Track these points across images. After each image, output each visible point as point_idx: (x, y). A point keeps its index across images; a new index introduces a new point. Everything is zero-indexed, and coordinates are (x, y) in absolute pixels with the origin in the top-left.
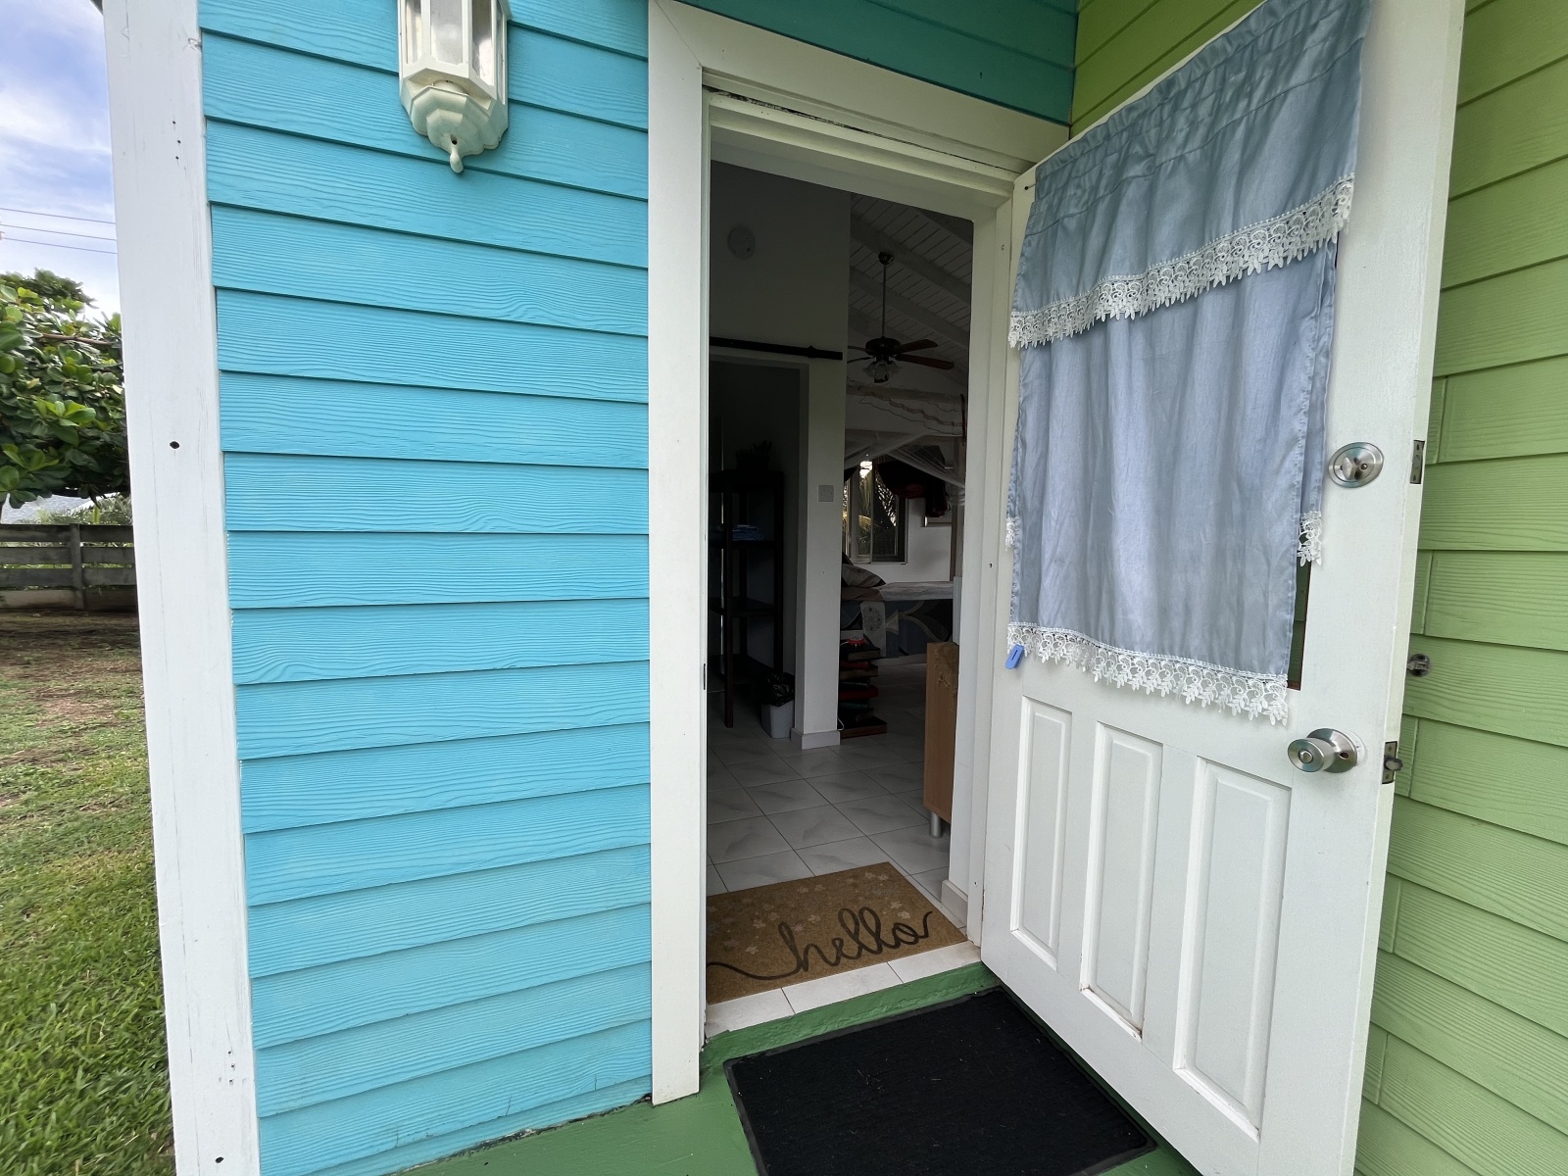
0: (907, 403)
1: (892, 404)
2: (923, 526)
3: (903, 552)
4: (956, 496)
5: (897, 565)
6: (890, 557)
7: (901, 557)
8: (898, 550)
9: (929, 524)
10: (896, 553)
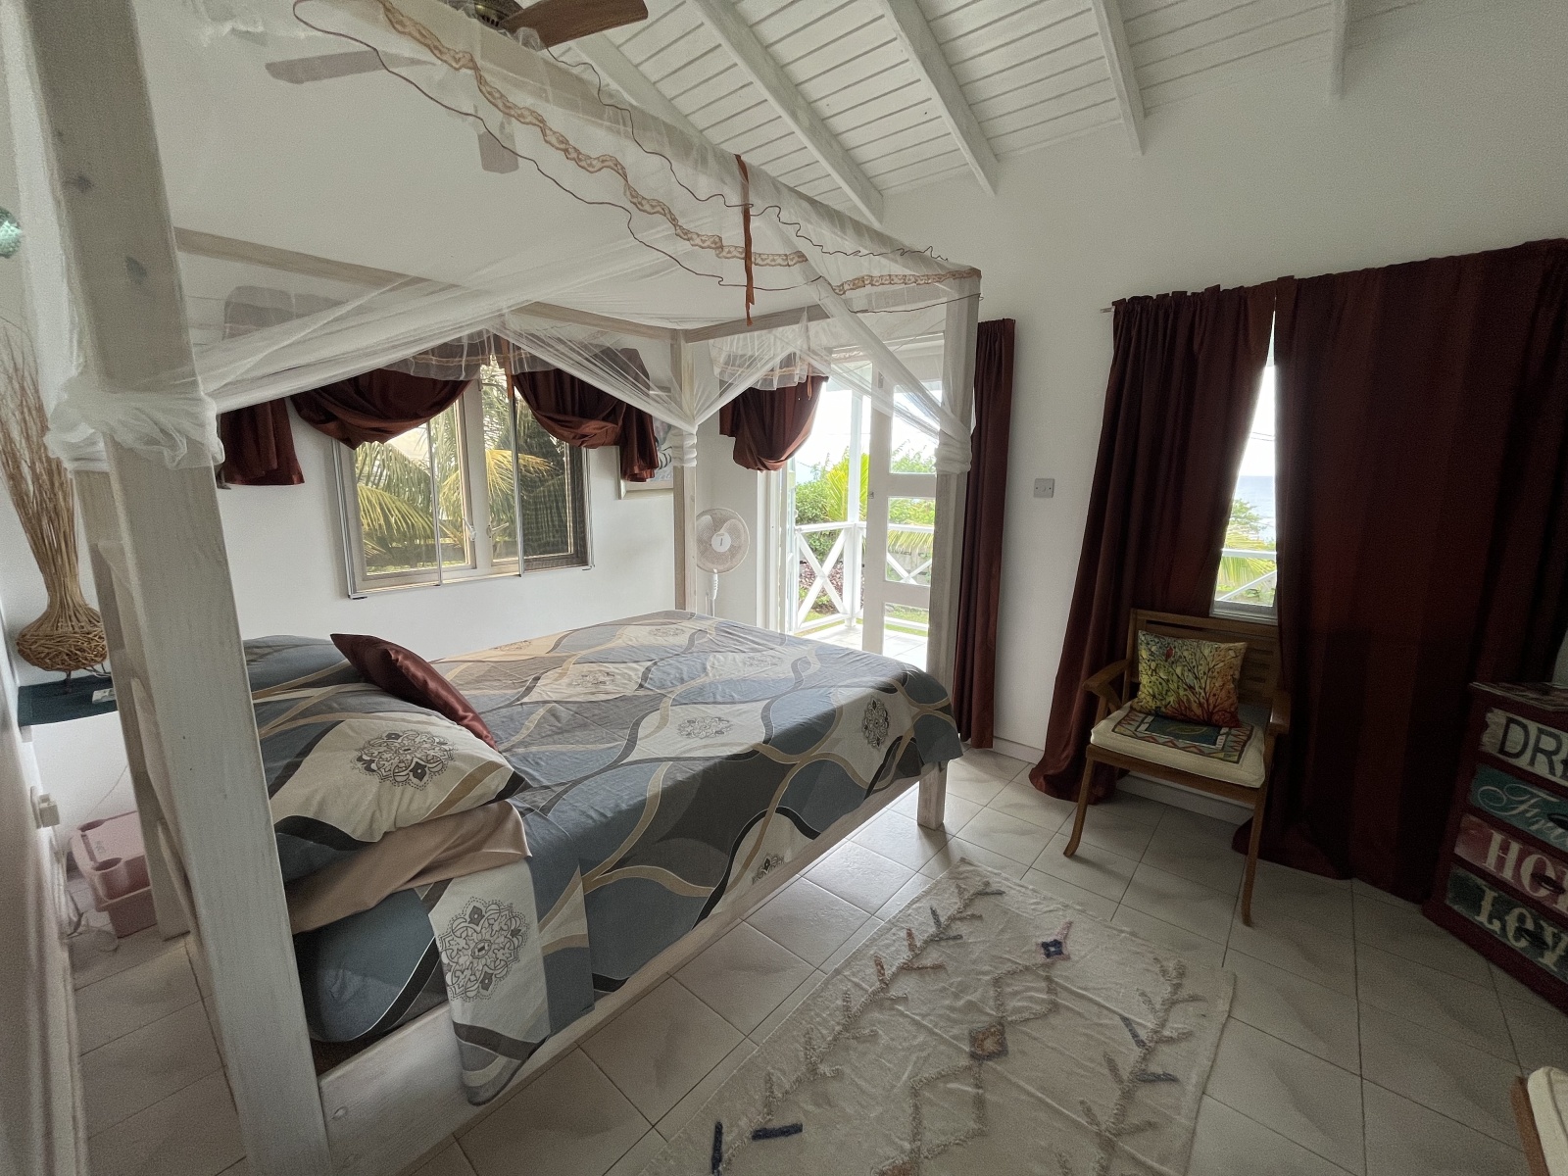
2: (619, 497)
3: (584, 546)
4: (681, 447)
5: (577, 571)
6: (559, 558)
7: (581, 558)
8: (575, 544)
9: (628, 492)
10: (571, 549)
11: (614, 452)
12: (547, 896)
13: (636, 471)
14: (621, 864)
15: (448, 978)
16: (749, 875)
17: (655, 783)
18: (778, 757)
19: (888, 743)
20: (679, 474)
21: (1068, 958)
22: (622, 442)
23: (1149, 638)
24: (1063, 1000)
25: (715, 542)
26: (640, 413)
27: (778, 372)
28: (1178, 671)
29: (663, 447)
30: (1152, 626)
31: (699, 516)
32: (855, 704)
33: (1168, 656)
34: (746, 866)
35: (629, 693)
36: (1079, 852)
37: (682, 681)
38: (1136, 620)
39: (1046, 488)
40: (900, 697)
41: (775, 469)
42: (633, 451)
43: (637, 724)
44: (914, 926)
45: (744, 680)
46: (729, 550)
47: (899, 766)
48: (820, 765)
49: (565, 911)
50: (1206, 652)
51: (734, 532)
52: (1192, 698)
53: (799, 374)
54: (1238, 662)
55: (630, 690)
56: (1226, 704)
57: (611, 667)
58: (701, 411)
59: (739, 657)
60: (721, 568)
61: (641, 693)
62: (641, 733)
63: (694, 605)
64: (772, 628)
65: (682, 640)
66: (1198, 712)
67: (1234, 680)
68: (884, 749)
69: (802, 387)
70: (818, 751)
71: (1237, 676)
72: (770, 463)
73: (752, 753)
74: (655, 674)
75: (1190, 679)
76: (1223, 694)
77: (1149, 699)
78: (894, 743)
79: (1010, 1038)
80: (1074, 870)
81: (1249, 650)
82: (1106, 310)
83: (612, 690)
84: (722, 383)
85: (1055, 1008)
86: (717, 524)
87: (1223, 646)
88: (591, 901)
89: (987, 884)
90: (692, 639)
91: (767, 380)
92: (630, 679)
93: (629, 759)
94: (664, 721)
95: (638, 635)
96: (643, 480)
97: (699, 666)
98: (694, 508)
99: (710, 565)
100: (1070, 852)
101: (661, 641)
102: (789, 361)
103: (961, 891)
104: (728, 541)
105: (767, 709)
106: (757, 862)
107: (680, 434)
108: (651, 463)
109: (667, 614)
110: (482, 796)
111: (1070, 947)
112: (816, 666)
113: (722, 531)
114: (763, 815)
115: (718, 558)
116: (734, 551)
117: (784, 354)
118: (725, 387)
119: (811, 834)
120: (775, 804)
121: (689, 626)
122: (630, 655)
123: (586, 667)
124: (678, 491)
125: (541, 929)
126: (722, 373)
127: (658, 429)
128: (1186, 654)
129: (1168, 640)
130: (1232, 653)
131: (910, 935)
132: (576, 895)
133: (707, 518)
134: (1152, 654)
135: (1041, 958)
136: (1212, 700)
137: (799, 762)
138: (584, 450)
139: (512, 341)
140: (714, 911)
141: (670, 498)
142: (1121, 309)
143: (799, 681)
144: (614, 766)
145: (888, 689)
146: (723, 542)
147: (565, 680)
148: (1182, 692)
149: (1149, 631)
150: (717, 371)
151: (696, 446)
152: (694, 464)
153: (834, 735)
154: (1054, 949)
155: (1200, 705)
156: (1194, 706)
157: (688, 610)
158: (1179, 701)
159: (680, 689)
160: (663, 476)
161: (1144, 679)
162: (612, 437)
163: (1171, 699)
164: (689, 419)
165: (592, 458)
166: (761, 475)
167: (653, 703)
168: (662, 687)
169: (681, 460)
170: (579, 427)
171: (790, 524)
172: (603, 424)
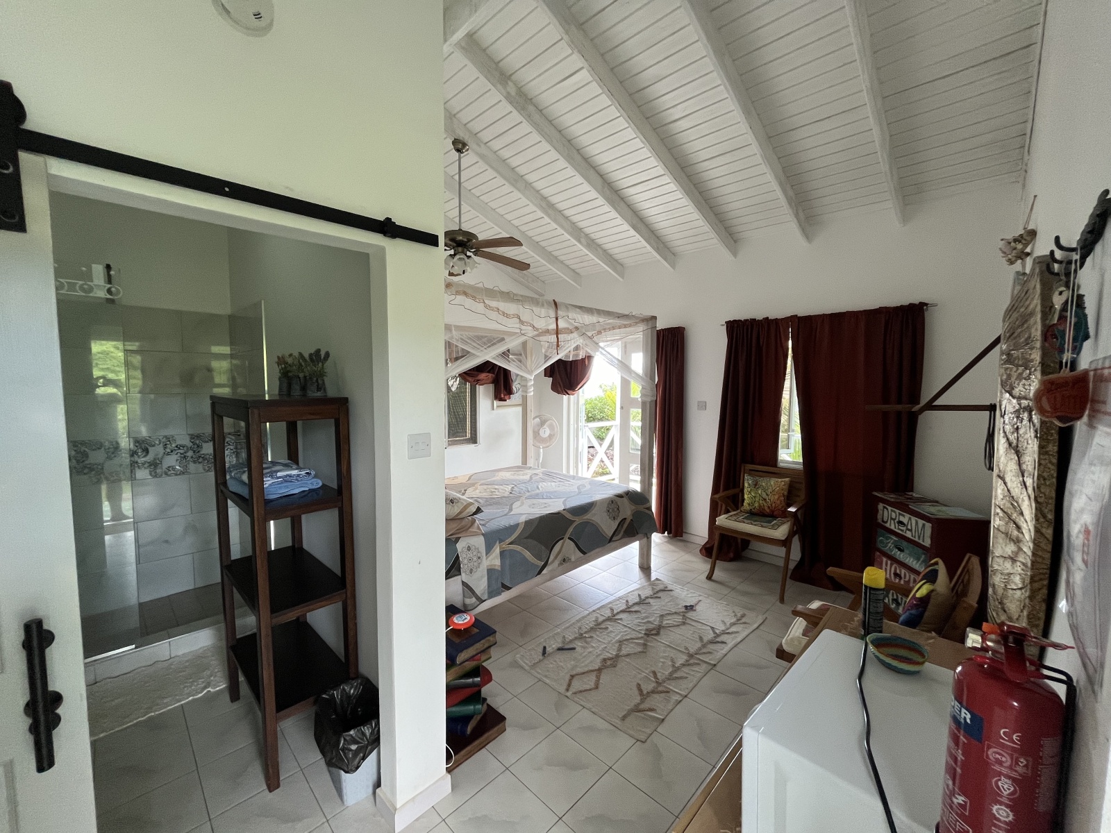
0: (503, 306)
1: (486, 306)
2: (493, 409)
3: (476, 435)
4: (526, 386)
5: (471, 447)
6: (463, 440)
7: (473, 440)
8: (471, 433)
9: (498, 406)
10: (468, 435)
11: (491, 387)
12: (489, 549)
13: (502, 396)
14: (510, 544)
15: (461, 566)
16: (557, 563)
17: (523, 519)
18: (569, 516)
19: (619, 520)
20: (525, 398)
21: (695, 610)
22: (496, 382)
23: (749, 477)
24: (688, 621)
25: (541, 432)
26: (505, 370)
27: (572, 353)
28: (760, 492)
29: (515, 384)
30: (751, 472)
31: (534, 419)
32: (603, 501)
33: (756, 485)
34: (556, 557)
35: (506, 495)
36: (714, 577)
37: (528, 491)
38: (744, 469)
39: (703, 406)
40: (625, 500)
41: (573, 395)
42: (501, 385)
43: (512, 505)
44: (629, 599)
45: (555, 492)
46: (549, 436)
47: (625, 532)
48: (587, 523)
49: (494, 555)
50: (772, 483)
51: (551, 427)
52: (765, 504)
53: (581, 355)
54: (786, 487)
55: (507, 494)
56: (780, 507)
57: (496, 487)
58: (537, 368)
59: (553, 484)
60: (544, 446)
61: (511, 495)
62: (514, 507)
63: (531, 462)
64: (571, 473)
65: (527, 477)
66: (768, 511)
67: (784, 496)
68: (617, 522)
69: (583, 360)
70: (587, 517)
71: (786, 493)
72: (569, 392)
73: (558, 513)
74: (516, 489)
75: (764, 495)
76: (779, 502)
77: (747, 505)
78: (621, 521)
79: (662, 632)
80: (710, 583)
81: (791, 481)
82: (723, 325)
83: (497, 494)
84: (546, 356)
85: (684, 623)
86: (543, 423)
87: (780, 480)
88: (502, 553)
89: (667, 587)
90: (531, 478)
91: (567, 356)
92: (506, 491)
93: (511, 513)
94: (522, 504)
95: (507, 475)
96: (506, 400)
97: (535, 487)
98: (531, 415)
99: (538, 444)
100: (709, 577)
101: (516, 477)
102: (577, 348)
103: (653, 589)
104: (548, 432)
105: (565, 500)
106: (560, 558)
107: (526, 380)
108: (509, 392)
109: (518, 467)
110: (468, 513)
111: (698, 608)
112: (588, 487)
113: (545, 427)
114: (563, 538)
115: (543, 440)
116: (551, 436)
117: (576, 345)
118: (547, 358)
119: (584, 553)
120: (568, 535)
121: (530, 472)
122: (504, 482)
123: (485, 487)
124: (524, 405)
125: (487, 559)
126: (546, 352)
127: (513, 377)
128: (763, 484)
129: (757, 478)
130: (783, 483)
131: (627, 601)
132: (497, 550)
133: (538, 420)
134: (749, 484)
135: (684, 610)
136: (773, 505)
137: (578, 520)
138: (477, 386)
139: (455, 343)
140: (543, 572)
141: (520, 409)
142: (729, 325)
143: (580, 493)
144: (506, 515)
145: (620, 496)
146: (545, 432)
147: (477, 491)
148: (761, 502)
149: (750, 475)
150: (543, 351)
151: (533, 385)
152: (532, 394)
153: (593, 512)
154: (690, 608)
155: (769, 507)
156: (766, 508)
157: (528, 465)
158: (760, 506)
159: (528, 494)
160: (515, 398)
161: (746, 496)
162: (491, 380)
163: (756, 505)
164: (530, 372)
165: (481, 390)
166: (565, 397)
167: (518, 498)
168: (520, 493)
169: (526, 392)
170: (477, 375)
171: (582, 422)
172: (488, 374)
